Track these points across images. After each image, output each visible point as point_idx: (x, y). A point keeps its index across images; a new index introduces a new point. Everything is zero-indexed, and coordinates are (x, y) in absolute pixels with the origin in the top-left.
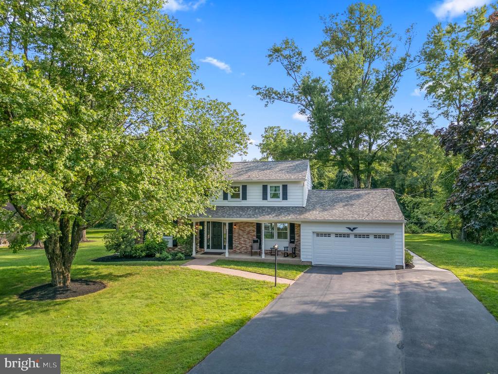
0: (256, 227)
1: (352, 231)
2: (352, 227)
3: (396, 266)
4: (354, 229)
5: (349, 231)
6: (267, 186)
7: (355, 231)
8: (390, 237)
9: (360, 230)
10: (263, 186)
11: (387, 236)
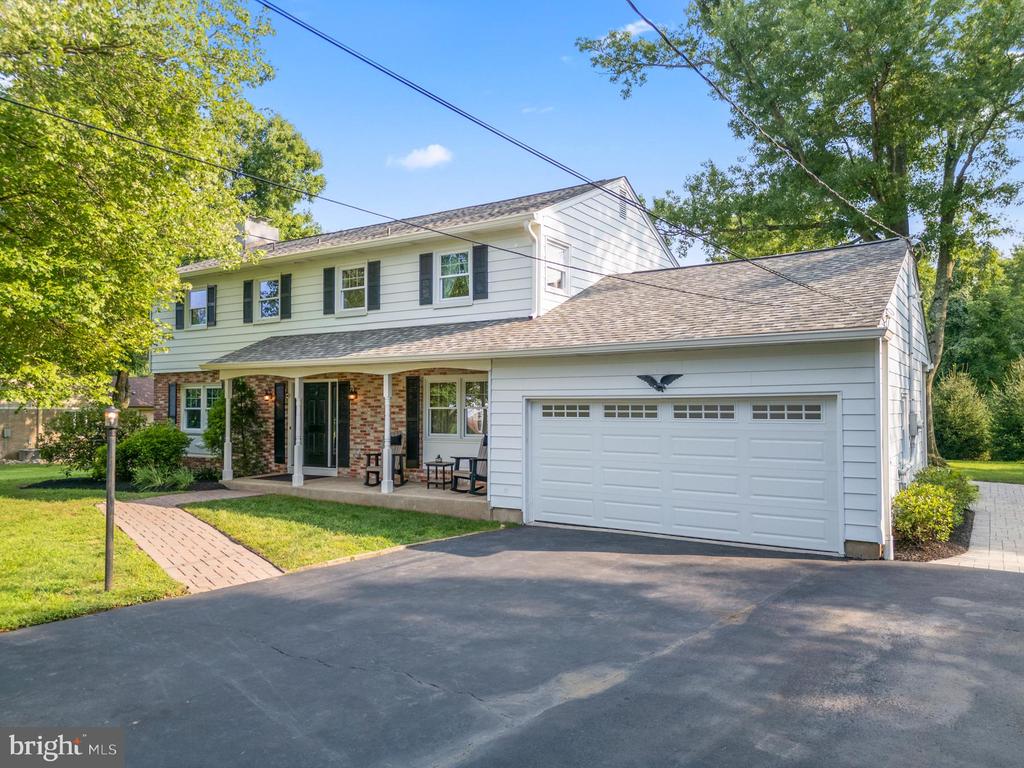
0: (404, 394)
1: (660, 388)
2: (658, 371)
3: (847, 542)
4: (667, 379)
5: (652, 393)
6: (430, 256)
7: (673, 390)
8: (823, 412)
9: (694, 384)
10: (422, 257)
11: (809, 408)
